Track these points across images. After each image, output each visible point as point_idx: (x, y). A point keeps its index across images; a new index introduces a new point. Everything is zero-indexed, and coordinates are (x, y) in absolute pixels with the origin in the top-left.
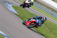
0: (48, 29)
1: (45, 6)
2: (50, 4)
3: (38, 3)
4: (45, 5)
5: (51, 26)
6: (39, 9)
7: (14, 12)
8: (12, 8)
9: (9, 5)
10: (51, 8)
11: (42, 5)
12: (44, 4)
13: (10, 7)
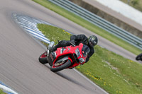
0: (129, 81)
1: (122, 24)
2: (133, 19)
3: (103, 18)
4: (122, 22)
5: (136, 73)
6: (106, 33)
7: (42, 42)
8: (38, 30)
9: (30, 23)
10: (135, 29)
11: (113, 23)
12: (118, 20)
13: (32, 28)
